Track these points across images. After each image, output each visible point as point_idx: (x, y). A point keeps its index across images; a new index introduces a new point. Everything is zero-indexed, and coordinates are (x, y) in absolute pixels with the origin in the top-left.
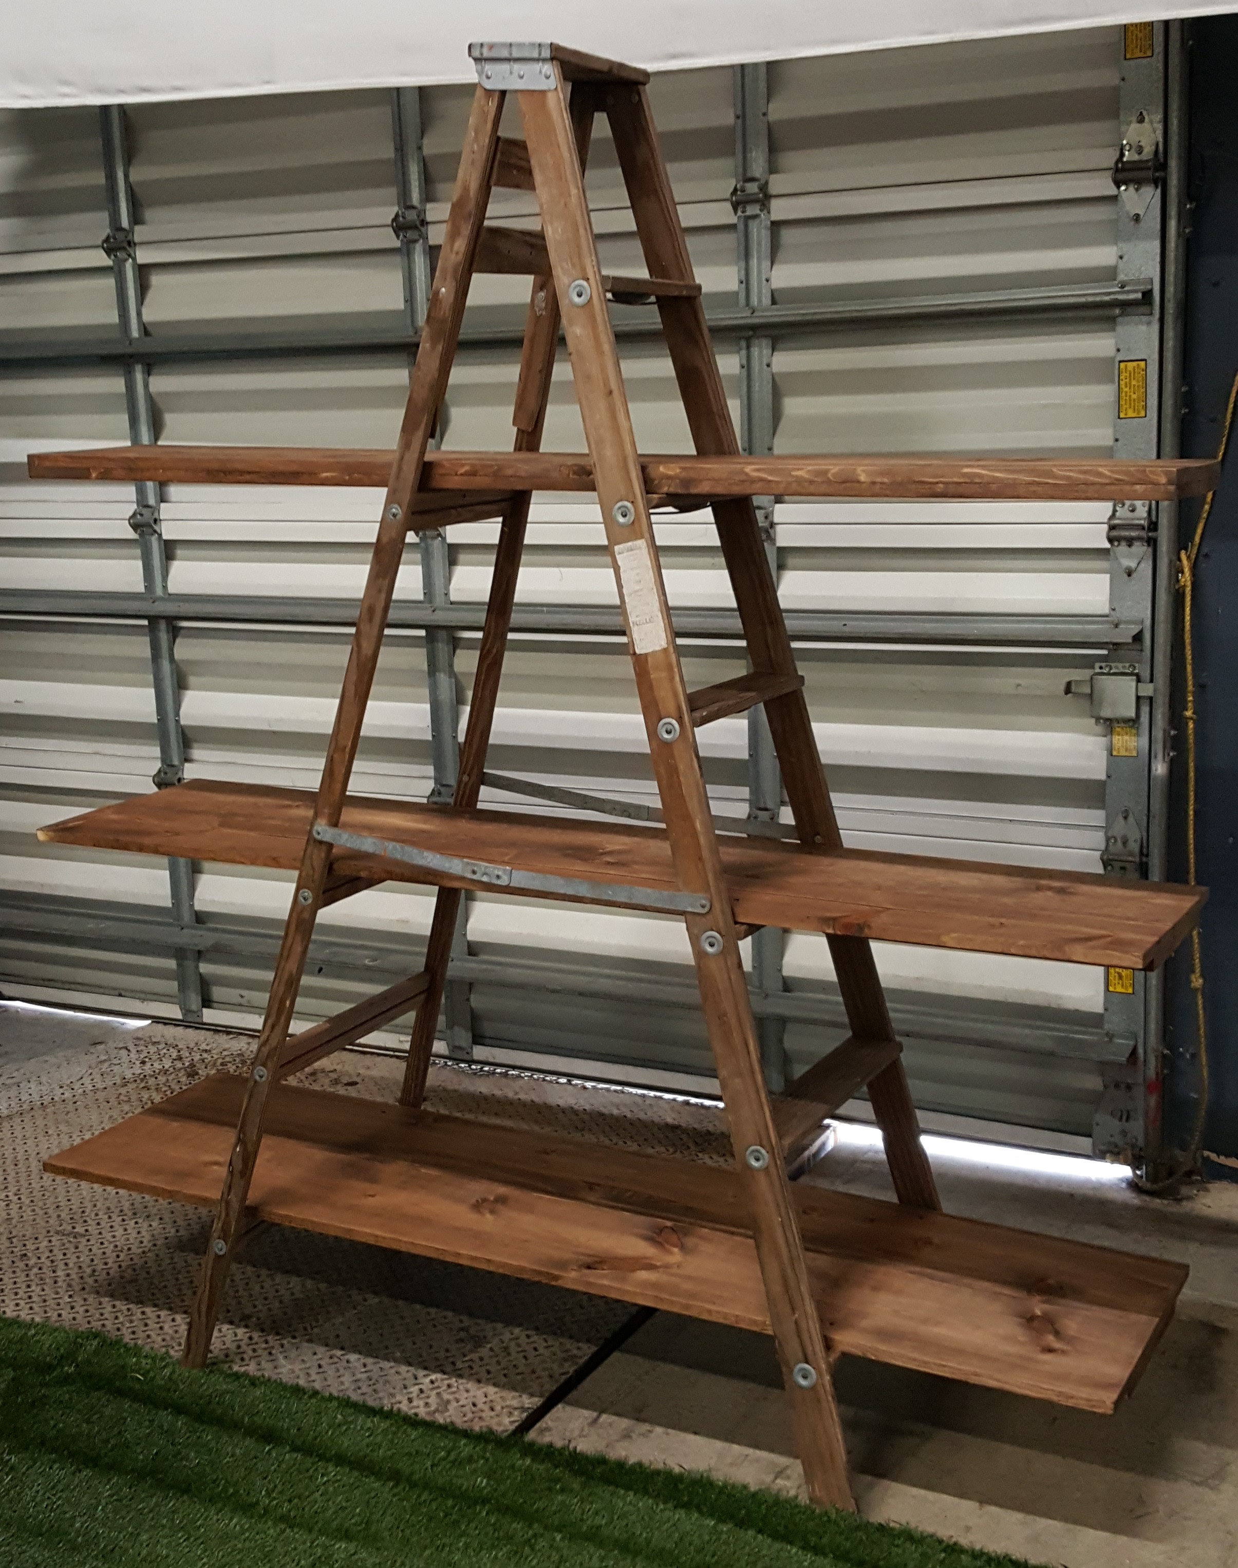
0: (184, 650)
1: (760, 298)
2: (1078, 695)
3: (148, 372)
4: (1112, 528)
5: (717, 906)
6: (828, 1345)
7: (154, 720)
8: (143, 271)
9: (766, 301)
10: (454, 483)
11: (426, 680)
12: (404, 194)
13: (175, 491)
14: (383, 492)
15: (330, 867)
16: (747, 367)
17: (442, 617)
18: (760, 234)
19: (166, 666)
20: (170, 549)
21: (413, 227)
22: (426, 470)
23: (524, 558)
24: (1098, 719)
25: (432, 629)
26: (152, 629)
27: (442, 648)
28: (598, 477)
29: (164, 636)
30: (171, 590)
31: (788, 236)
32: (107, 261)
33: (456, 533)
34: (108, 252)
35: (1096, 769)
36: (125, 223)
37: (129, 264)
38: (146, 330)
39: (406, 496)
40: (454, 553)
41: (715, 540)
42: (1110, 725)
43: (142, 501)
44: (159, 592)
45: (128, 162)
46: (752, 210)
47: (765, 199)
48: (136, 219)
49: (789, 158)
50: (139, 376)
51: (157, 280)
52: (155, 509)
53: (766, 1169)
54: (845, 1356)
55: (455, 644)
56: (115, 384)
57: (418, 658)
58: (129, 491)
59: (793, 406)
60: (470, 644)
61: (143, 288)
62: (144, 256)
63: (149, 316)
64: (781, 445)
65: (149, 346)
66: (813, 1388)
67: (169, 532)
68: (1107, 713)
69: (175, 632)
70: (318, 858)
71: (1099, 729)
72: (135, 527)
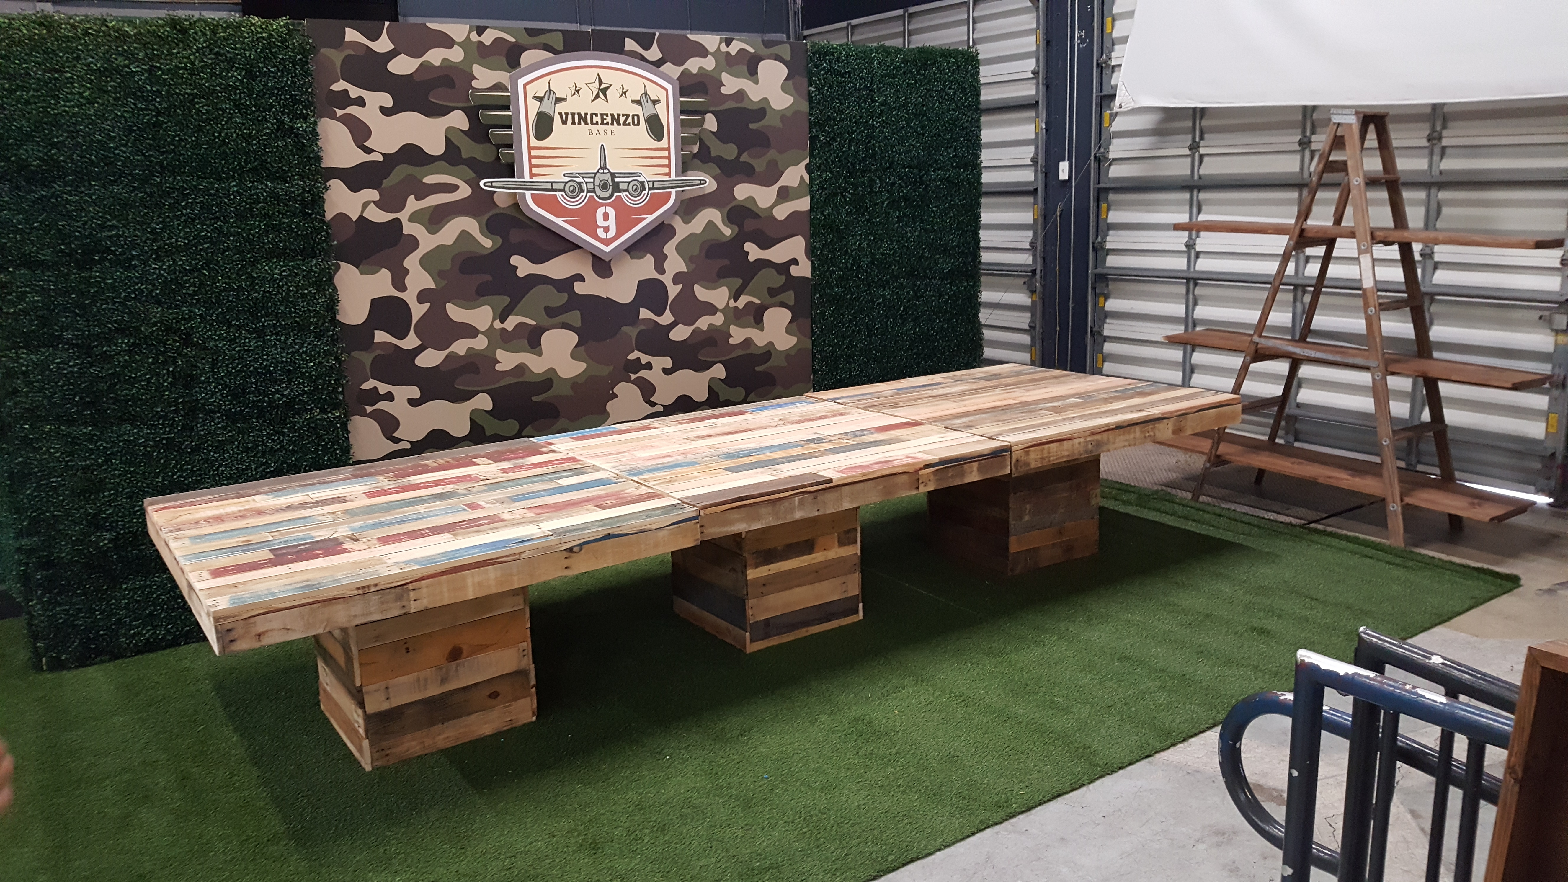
0: (1198, 291)
1: (1435, 172)
2: (1545, 320)
3: (1199, 192)
4: (1562, 260)
5: (1381, 365)
6: (1402, 500)
7: (1184, 316)
8: (1202, 157)
9: (1438, 173)
10: (1310, 235)
11: (1291, 304)
12: (1304, 131)
13: (1202, 234)
14: (1287, 237)
15: (1256, 351)
16: (1428, 196)
17: (1300, 282)
18: (1437, 150)
19: (1191, 297)
20: (1198, 255)
21: (1305, 143)
22: (1302, 231)
23: (1332, 261)
24: (1552, 330)
25: (1296, 286)
26: (1188, 283)
27: (1300, 293)
28: (1357, 234)
29: (1191, 285)
30: (1197, 269)
31: (1448, 151)
32: (1189, 153)
33: (1309, 251)
34: (1190, 150)
35: (1550, 348)
36: (1197, 140)
37: (1197, 154)
38: (1200, 177)
39: (1295, 239)
40: (1308, 259)
41: (1398, 257)
42: (1557, 332)
43: (1190, 238)
44: (1192, 269)
45: (1201, 118)
46: (1435, 142)
47: (1440, 138)
48: (1202, 138)
49: (1450, 124)
50: (1195, 193)
51: (1206, 159)
52: (1195, 240)
53: (1388, 446)
54: (1408, 504)
55: (1304, 292)
56: (1187, 196)
57: (1290, 297)
58: (1186, 233)
59: (1445, 211)
60: (1309, 292)
61: (1201, 162)
62: (1202, 151)
63: (1202, 172)
64: (1439, 224)
65: (1200, 183)
66: (1395, 511)
67: (1198, 248)
68: (1555, 327)
69: (1196, 285)
70: (1253, 348)
71: (1553, 334)
72: (1186, 246)
